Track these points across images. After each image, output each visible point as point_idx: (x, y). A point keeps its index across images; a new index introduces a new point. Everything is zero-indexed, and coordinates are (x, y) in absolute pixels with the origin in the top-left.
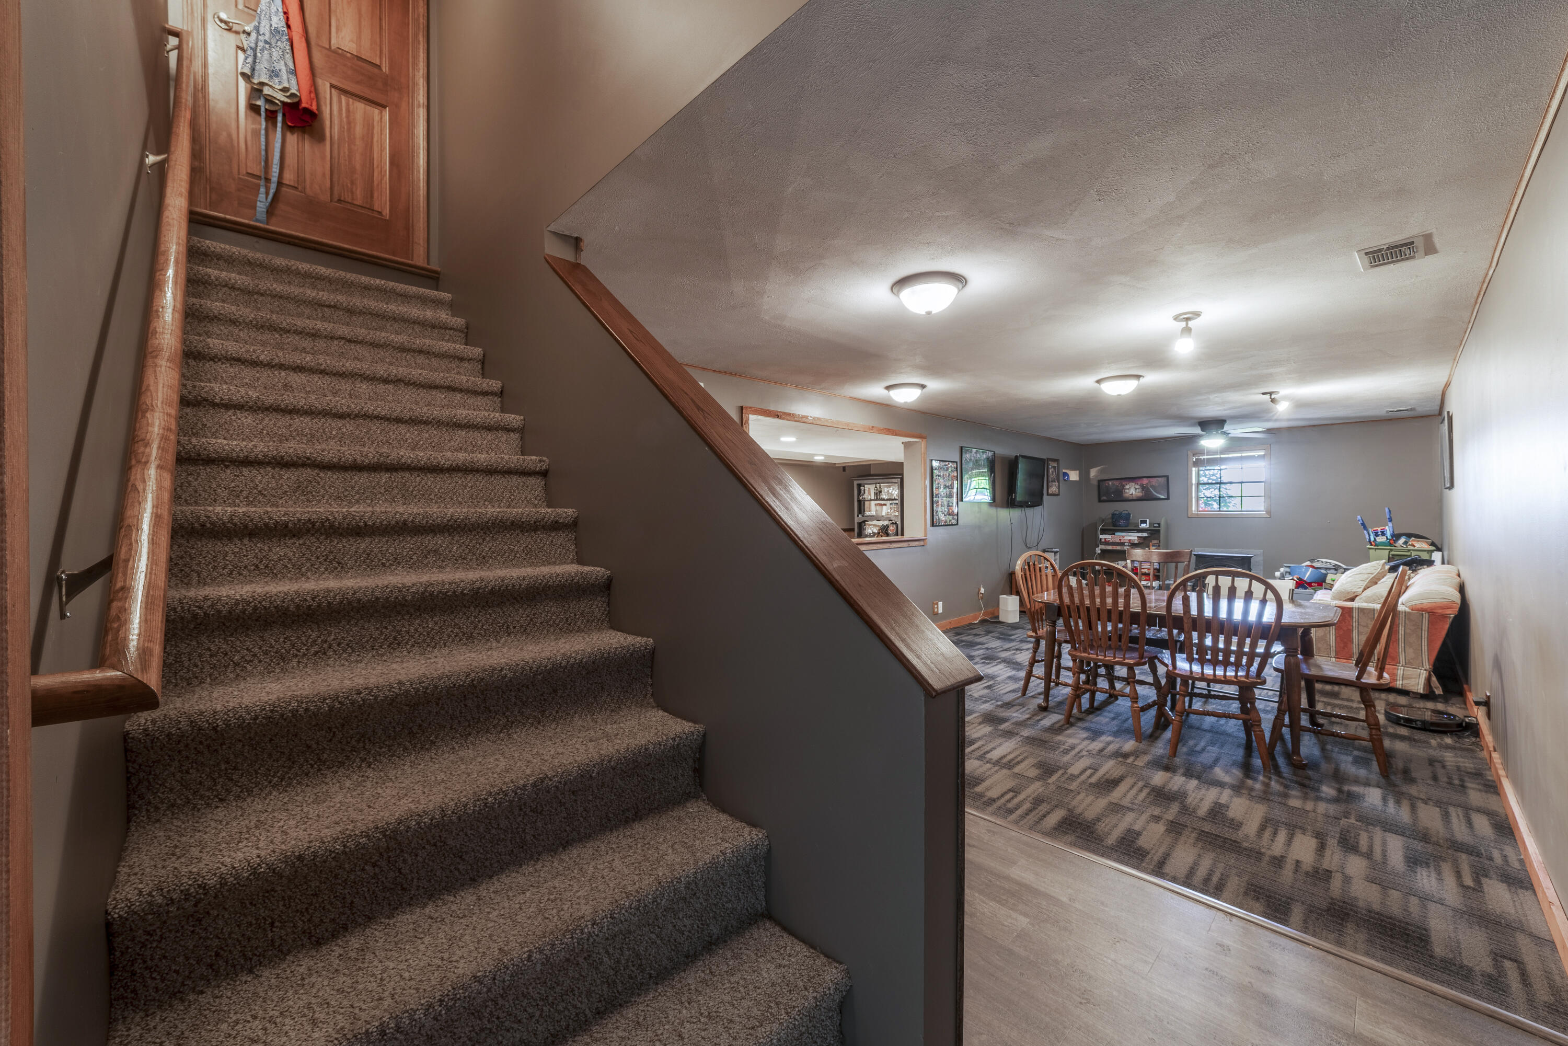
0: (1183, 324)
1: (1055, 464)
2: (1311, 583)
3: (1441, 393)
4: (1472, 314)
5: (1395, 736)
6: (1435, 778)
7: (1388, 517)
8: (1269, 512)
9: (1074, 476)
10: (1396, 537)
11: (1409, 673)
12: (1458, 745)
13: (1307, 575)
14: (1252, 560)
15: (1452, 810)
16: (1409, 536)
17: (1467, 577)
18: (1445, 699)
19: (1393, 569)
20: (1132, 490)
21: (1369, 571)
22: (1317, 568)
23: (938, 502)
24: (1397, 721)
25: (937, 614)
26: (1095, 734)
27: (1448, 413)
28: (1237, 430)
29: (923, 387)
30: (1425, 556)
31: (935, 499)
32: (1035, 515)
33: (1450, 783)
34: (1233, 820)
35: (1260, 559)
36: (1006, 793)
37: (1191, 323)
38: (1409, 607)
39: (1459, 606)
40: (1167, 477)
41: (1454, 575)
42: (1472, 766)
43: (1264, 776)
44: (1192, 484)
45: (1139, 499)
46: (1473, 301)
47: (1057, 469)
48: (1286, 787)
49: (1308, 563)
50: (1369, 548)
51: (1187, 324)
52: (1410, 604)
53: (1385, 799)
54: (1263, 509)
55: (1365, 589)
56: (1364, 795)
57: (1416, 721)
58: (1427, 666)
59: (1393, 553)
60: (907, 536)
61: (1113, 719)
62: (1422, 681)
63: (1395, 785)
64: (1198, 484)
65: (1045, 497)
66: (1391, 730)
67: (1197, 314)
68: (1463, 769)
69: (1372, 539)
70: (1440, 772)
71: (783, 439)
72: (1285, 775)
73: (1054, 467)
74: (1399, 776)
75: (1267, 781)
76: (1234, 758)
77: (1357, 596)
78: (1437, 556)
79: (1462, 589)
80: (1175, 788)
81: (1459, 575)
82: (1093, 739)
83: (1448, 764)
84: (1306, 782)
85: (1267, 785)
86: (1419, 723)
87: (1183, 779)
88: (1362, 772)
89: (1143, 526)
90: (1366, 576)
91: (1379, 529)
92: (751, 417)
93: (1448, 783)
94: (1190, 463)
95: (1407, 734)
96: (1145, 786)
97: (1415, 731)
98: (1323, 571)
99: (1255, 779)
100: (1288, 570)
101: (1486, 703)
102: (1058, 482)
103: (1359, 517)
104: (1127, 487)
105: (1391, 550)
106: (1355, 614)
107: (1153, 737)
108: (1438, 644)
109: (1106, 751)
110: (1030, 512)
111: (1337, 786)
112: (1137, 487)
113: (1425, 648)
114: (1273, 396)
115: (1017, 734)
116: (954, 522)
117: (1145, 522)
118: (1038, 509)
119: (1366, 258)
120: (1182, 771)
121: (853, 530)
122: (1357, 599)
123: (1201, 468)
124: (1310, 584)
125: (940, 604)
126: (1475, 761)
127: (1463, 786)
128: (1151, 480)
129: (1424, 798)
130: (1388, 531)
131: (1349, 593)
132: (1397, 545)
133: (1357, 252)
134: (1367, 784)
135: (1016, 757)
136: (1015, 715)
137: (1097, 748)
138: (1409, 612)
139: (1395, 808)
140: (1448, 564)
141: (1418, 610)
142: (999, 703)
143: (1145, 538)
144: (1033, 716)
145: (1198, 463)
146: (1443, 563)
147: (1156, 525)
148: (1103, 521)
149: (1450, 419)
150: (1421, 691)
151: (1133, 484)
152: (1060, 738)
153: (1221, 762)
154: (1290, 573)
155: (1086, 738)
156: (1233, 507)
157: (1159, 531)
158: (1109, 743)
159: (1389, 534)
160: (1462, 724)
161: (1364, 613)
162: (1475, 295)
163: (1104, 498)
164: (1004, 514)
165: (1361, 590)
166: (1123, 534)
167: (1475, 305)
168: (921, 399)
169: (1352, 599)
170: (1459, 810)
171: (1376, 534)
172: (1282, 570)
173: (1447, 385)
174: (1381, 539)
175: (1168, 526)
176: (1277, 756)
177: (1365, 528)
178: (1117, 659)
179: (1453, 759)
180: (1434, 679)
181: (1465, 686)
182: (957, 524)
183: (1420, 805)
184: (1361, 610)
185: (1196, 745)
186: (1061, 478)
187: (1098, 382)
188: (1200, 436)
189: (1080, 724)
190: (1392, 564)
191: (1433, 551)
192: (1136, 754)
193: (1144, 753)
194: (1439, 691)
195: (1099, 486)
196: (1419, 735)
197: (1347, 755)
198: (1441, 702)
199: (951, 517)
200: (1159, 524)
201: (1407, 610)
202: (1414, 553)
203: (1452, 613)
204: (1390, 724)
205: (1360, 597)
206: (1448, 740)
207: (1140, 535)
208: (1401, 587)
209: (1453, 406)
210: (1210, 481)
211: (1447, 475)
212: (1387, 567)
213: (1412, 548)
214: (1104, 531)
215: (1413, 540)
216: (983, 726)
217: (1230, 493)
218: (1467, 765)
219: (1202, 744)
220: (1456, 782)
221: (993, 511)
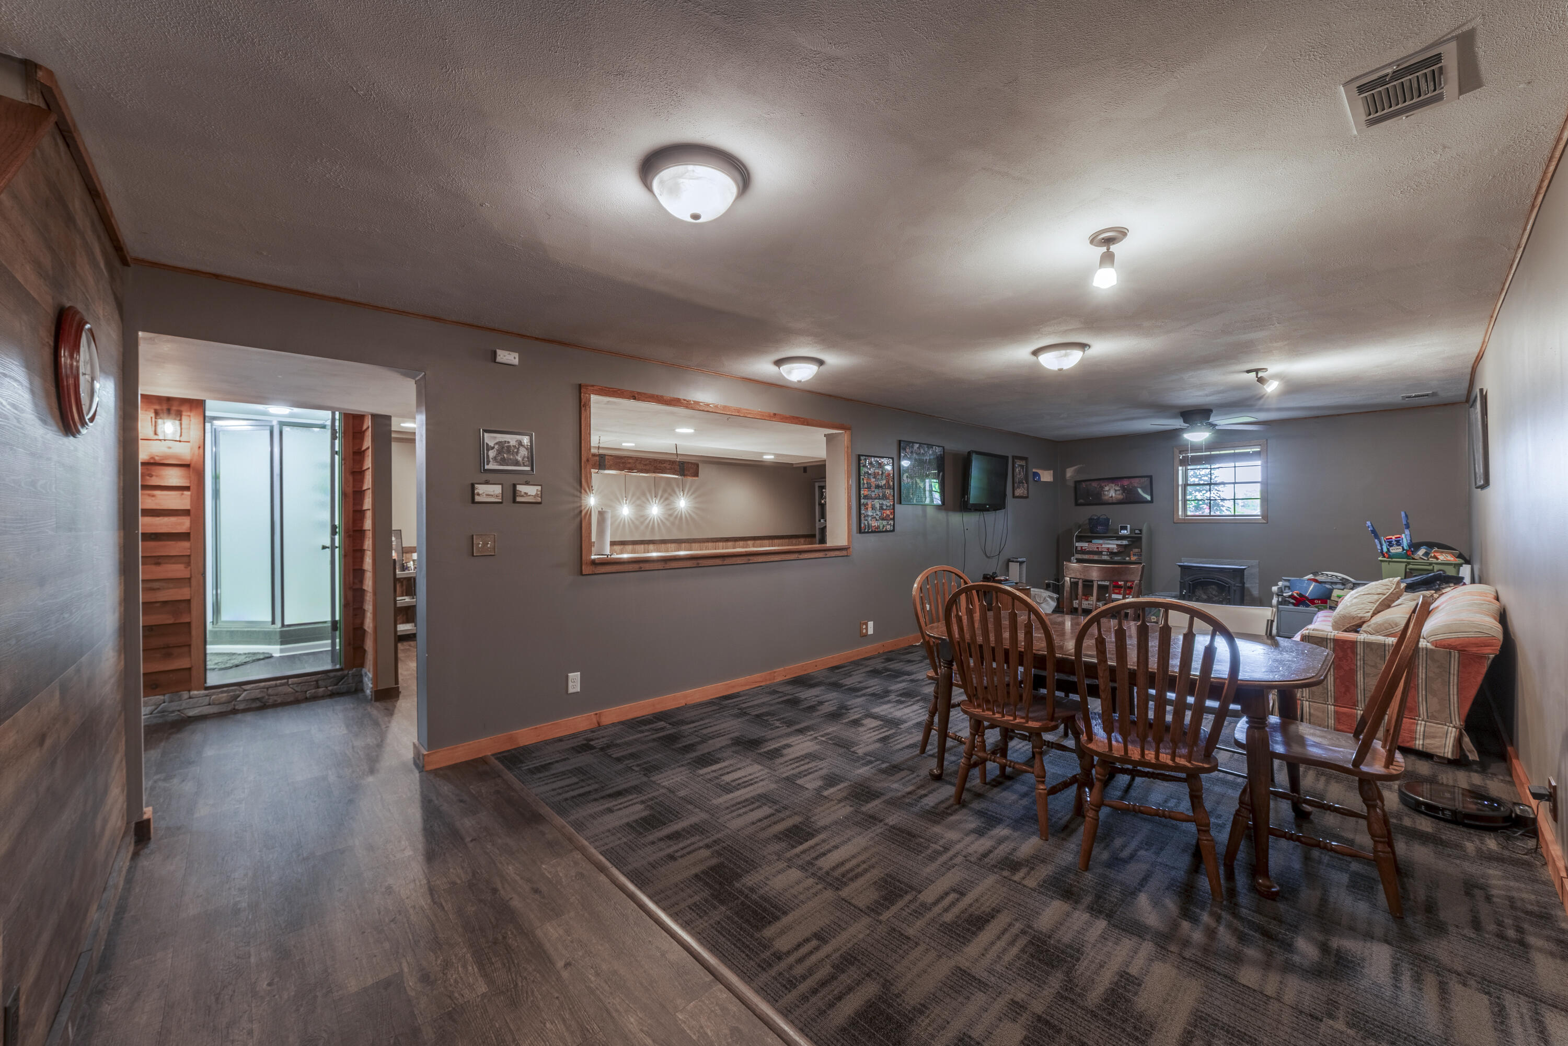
0: (1104, 249)
1: (1023, 463)
2: (1314, 600)
3: (1470, 370)
4: (1525, 230)
5: (1415, 835)
6: (1476, 924)
7: (1404, 522)
8: (1265, 515)
9: (1047, 476)
10: (1415, 546)
11: (1432, 730)
12: (1506, 853)
13: (1310, 590)
14: (1246, 572)
15: (1509, 1000)
16: (1430, 545)
17: (1508, 598)
18: (1483, 768)
19: (1411, 588)
20: (1112, 492)
21: (1379, 591)
22: (1320, 583)
23: (867, 504)
24: (1417, 807)
25: (866, 635)
26: (991, 820)
27: (1481, 390)
28: (1224, 422)
29: (821, 362)
30: (1451, 572)
31: (862, 501)
32: (997, 522)
33: (1501, 936)
34: (1141, 1016)
35: (1256, 570)
36: (807, 940)
37: (1113, 248)
38: (1432, 643)
39: (1501, 643)
40: (1151, 477)
41: (1491, 598)
42: (1533, 897)
43: (1212, 914)
44: (1178, 485)
45: (1120, 502)
46: (1529, 202)
47: (1026, 469)
48: (1242, 938)
49: (1311, 576)
50: (1382, 561)
51: (1108, 249)
52: (1432, 639)
53: (1396, 971)
54: (1259, 513)
55: (1374, 614)
56: (1363, 960)
57: (1443, 809)
58: (1457, 722)
59: (1411, 566)
60: (830, 543)
61: (1025, 795)
62: (1450, 741)
63: (1413, 939)
64: (1186, 485)
65: (1009, 500)
66: (1407, 822)
67: (1122, 233)
68: (1519, 904)
69: (1385, 550)
70: (1484, 910)
71: (679, 430)
72: (1244, 912)
73: (1022, 466)
74: (1419, 918)
75: (1213, 924)
76: (1173, 873)
77: (1364, 622)
78: (1465, 571)
79: (1503, 617)
80: (1066, 939)
81: (1497, 599)
82: (980, 833)
83: (1494, 892)
84: (1273, 927)
85: (1211, 933)
86: (1447, 812)
87: (1086, 916)
88: (1362, 908)
89: (1124, 532)
90: (1376, 597)
91: (1393, 538)
92: (593, 398)
93: (1497, 936)
94: (1177, 462)
95: (1429, 830)
96: (1023, 932)
97: (1442, 824)
98: (1328, 586)
99: (1194, 920)
100: (1287, 584)
101: (1551, 796)
102: (1027, 483)
103: (1369, 523)
104: (1107, 488)
105: (1409, 563)
106: (1360, 650)
107: (1066, 830)
108: (1472, 693)
109: (991, 856)
110: (990, 517)
111: (1321, 938)
112: (1117, 488)
113: (1454, 698)
114: (1260, 374)
115: (881, 821)
116: (888, 527)
117: (1125, 528)
118: (1000, 514)
119: (1359, 100)
120: (1088, 899)
121: (814, 536)
122: (1364, 627)
123: (1189, 467)
124: (1312, 601)
125: (871, 624)
126: (1536, 886)
127: (1522, 943)
128: (1133, 480)
129: (1460, 969)
130: (1405, 540)
131: (1354, 618)
132: (1416, 556)
133: (1345, 85)
134: (1368, 936)
135: (858, 865)
136: (895, 786)
137: (981, 850)
138: (1431, 650)
139: (1412, 993)
140: (1480, 582)
141: (1444, 647)
142: (884, 766)
143: (1126, 546)
144: (918, 788)
145: (1185, 462)
146: (1473, 581)
147: (1137, 531)
148: (1080, 527)
149: (1484, 399)
150: (1449, 756)
151: (1113, 485)
152: (937, 829)
153: (1153, 884)
154: (1289, 587)
155: (973, 831)
156: (1226, 510)
157: (1140, 538)
158: (1001, 841)
159: (1405, 543)
160: (1511, 815)
161: (1371, 649)
162: (1533, 190)
163: (1081, 501)
164: (956, 519)
165: (1369, 614)
166: (1101, 541)
167: (1532, 211)
168: (817, 377)
169: (1356, 629)
170: (1522, 1000)
171: (1390, 544)
172: (1280, 584)
173: (1479, 358)
174: (1395, 550)
175: (1151, 533)
176: (1236, 871)
177: (1377, 536)
178: (1017, 721)
179: (1502, 883)
180: (1466, 739)
181: (1509, 748)
182: (893, 530)
183: (1455, 987)
184: (1367, 645)
185: (1124, 846)
186: (1031, 478)
187: (1035, 353)
188: (1181, 430)
189: (976, 805)
190: (1409, 580)
191: (1461, 565)
192: (1032, 862)
193: (1043, 861)
194: (1473, 756)
195: (1076, 488)
196: (1450, 833)
197: (1341, 870)
198: (1476, 771)
199: (885, 523)
200: (1140, 530)
201: (1429, 646)
202: (1436, 568)
203: (1491, 653)
204: (1406, 810)
205: (1369, 623)
206: (1492, 843)
207: (1119, 542)
208: (1423, 612)
209: (1489, 381)
210: (1202, 482)
211: (1480, 470)
212: (1403, 585)
213: (1434, 560)
214: (1080, 539)
215: (1435, 552)
216: (843, 804)
217: (1223, 496)
218: (1525, 896)
219: (1133, 845)
220: (1511, 933)
221: (942, 516)
